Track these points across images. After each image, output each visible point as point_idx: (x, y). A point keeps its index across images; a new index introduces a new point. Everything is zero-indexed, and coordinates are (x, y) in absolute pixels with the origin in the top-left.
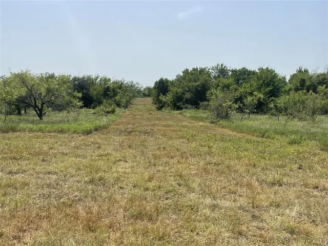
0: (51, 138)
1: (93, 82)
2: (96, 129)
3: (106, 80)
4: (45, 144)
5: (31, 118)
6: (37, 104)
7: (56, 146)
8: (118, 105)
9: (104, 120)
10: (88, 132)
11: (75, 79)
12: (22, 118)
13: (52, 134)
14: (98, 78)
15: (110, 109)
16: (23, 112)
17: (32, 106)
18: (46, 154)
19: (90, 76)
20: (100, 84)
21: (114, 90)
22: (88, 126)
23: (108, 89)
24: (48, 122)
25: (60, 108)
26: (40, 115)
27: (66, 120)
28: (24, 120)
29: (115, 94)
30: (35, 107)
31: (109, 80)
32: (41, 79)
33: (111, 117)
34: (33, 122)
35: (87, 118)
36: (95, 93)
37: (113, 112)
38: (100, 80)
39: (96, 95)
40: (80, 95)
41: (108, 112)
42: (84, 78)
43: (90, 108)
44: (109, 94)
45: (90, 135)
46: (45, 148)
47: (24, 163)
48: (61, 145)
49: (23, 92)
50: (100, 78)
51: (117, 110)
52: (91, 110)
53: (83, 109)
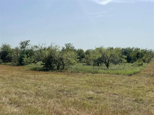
0: (113, 77)
1: (131, 51)
2: (134, 74)
3: (138, 49)
4: (111, 80)
6: (106, 61)
7: (116, 81)
8: (144, 61)
9: (138, 69)
10: (130, 75)
11: (123, 49)
13: (113, 75)
14: (133, 48)
15: (140, 63)
16: (100, 65)
17: (103, 62)
18: (112, 84)
19: (130, 48)
20: (135, 51)
21: (142, 54)
22: (130, 72)
23: (138, 54)
24: (111, 70)
25: (115, 63)
26: (108, 66)
27: (119, 68)
28: (101, 68)
29: (142, 56)
30: (105, 62)
31: (139, 49)
32: (107, 50)
33: (141, 67)
34: (104, 69)
35: (129, 68)
36: (132, 56)
37: (142, 64)
38: (135, 50)
39: (133, 56)
40: (126, 57)
41: (139, 65)
42: (127, 49)
43: (130, 63)
44: (139, 56)
45: (131, 76)
46: (111, 82)
47: (103, 88)
48: (118, 81)
49: (100, 56)
50: (135, 48)
51: (144, 64)
52: (130, 64)
53: (127, 63)
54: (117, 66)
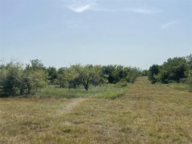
0: (94, 102)
1: (113, 69)
2: (118, 97)
3: (120, 67)
4: (91, 105)
5: (82, 90)
6: (85, 82)
7: (98, 106)
8: (128, 81)
9: (122, 91)
10: (114, 98)
11: (104, 67)
12: (77, 90)
13: (94, 99)
14: (116, 66)
15: (124, 84)
16: (77, 86)
17: (82, 83)
18: (93, 111)
19: (111, 65)
20: (117, 69)
21: (125, 73)
22: (113, 94)
23: (121, 72)
24: (91, 92)
25: (96, 84)
26: (86, 88)
27: (100, 90)
28: (79, 91)
29: (126, 75)
30: (84, 84)
31: (123, 67)
32: (86, 68)
33: (125, 89)
34: (83, 92)
35: (112, 89)
36: (115, 75)
37: (126, 85)
38: (117, 67)
40: (108, 76)
41: (123, 86)
42: (108, 66)
43: (112, 84)
44: (122, 75)
45: (115, 100)
46: (92, 108)
47: (82, 117)
48: (100, 106)
49: (77, 75)
50: (117, 66)
51: (128, 84)
52: (113, 84)
53: (109, 84)
54: (98, 87)
